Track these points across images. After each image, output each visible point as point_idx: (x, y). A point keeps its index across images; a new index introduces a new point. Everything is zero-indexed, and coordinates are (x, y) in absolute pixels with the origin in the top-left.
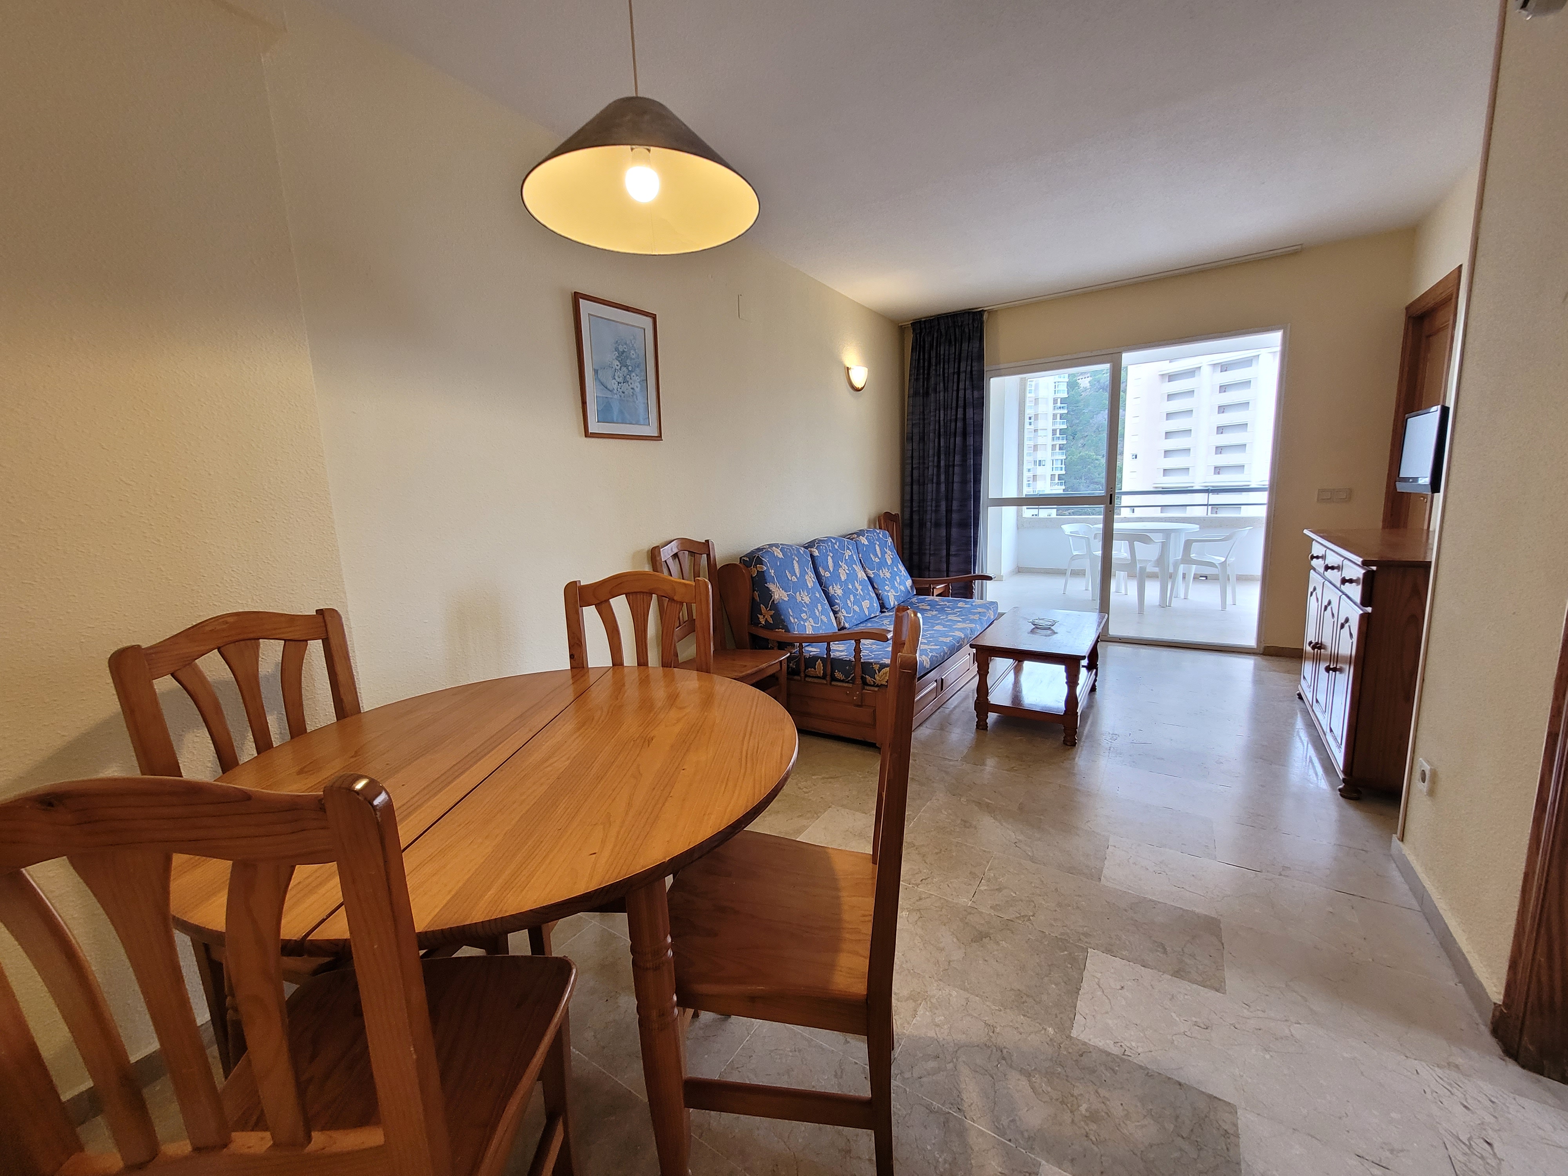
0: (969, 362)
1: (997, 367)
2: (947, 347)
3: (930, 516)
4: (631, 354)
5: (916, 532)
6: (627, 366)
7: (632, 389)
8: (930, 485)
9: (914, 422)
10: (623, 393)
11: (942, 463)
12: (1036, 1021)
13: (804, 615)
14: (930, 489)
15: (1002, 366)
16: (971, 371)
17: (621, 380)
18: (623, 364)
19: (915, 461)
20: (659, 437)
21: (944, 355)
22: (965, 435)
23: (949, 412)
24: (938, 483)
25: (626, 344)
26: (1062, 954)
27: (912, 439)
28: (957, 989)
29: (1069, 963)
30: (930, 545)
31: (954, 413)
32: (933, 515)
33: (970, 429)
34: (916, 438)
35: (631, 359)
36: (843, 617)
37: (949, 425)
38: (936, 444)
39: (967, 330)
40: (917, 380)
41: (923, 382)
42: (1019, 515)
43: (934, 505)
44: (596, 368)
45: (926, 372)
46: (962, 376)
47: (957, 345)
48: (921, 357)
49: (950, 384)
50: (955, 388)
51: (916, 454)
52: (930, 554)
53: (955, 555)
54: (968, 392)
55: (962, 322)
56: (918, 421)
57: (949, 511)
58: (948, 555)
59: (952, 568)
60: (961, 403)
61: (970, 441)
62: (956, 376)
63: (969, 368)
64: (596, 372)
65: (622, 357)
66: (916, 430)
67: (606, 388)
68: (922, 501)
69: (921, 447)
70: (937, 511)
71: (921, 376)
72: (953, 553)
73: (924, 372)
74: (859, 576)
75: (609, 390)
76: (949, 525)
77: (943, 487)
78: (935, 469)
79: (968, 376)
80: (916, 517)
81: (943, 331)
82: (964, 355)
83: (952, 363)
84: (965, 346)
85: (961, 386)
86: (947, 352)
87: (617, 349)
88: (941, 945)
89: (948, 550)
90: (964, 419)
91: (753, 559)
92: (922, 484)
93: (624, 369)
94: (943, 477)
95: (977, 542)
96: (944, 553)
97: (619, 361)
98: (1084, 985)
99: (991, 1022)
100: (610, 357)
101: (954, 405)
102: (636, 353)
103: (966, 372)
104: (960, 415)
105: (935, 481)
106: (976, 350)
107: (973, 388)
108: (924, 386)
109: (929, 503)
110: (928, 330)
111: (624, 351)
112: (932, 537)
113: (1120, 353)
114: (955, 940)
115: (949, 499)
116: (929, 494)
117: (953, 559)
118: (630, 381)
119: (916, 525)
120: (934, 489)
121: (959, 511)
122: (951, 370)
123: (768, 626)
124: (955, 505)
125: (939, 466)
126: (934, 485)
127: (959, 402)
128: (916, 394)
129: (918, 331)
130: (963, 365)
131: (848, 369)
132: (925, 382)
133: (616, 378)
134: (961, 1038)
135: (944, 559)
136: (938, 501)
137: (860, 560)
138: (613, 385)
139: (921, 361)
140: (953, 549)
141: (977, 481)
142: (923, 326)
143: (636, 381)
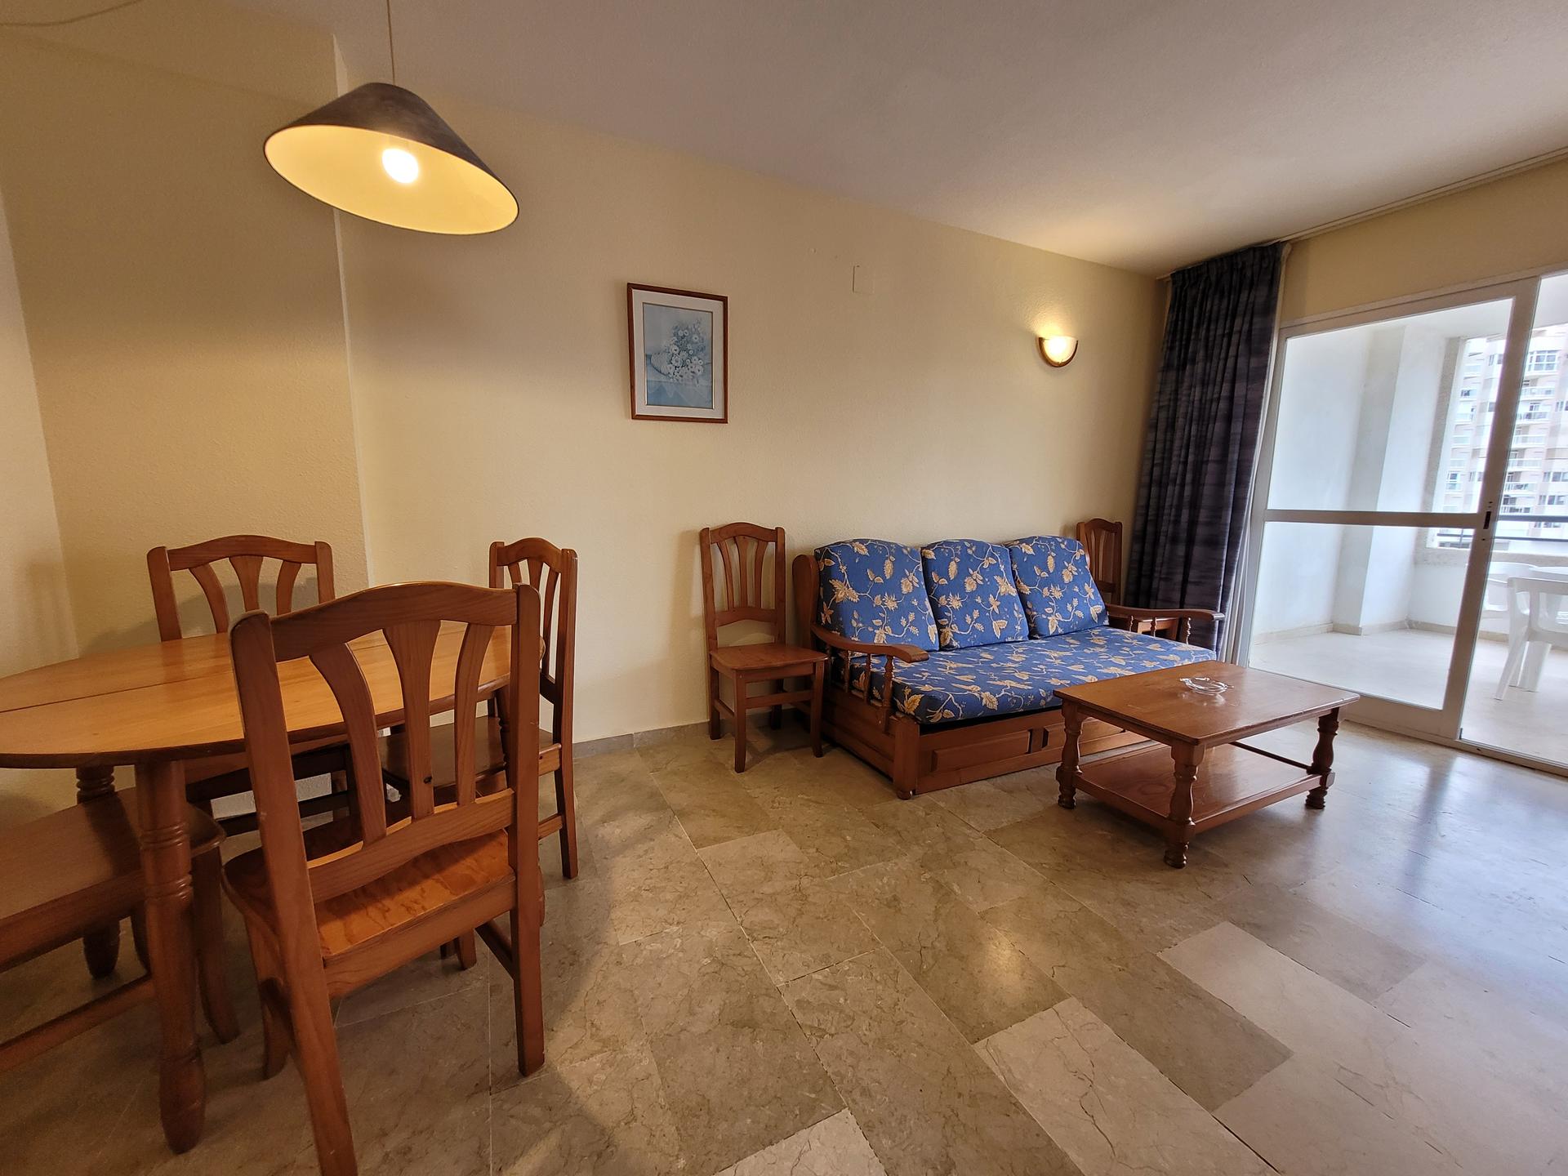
0: (1247, 319)
1: (1297, 322)
2: (1216, 302)
3: (1166, 528)
4: (693, 338)
5: (1148, 548)
6: (687, 351)
7: (693, 372)
8: (1170, 488)
9: (1161, 404)
10: (681, 376)
11: (1191, 458)
12: (681, 1143)
13: (878, 622)
14: (1169, 492)
15: (1305, 320)
16: (1250, 331)
17: (679, 364)
18: (683, 348)
19: (1158, 455)
20: (724, 421)
21: (1211, 311)
22: (1229, 419)
23: (1210, 388)
24: (1183, 485)
25: (687, 329)
26: (808, 1094)
27: (1157, 427)
28: (653, 1060)
29: (800, 1109)
30: (1161, 567)
31: (1217, 389)
32: (1171, 527)
33: (1238, 410)
34: (1162, 425)
35: (693, 343)
36: (951, 634)
37: (1207, 406)
38: (1186, 432)
39: (1249, 274)
40: (1171, 349)
41: (1180, 350)
42: (1420, 542)
43: (1173, 513)
44: (649, 353)
45: (1184, 337)
46: (1235, 338)
47: (1232, 297)
48: (1180, 317)
49: (1216, 351)
50: (1223, 355)
51: (1159, 446)
52: (1161, 579)
53: (1196, 583)
54: (1241, 361)
55: (1244, 263)
56: (1166, 403)
57: (1193, 523)
58: (1185, 581)
59: (1188, 599)
60: (1228, 375)
61: (1237, 428)
62: (1225, 340)
63: (1246, 327)
64: (648, 357)
65: (682, 342)
66: (1163, 415)
67: (660, 372)
68: (1160, 509)
69: (1168, 437)
70: (1177, 522)
71: (1177, 343)
72: (1193, 580)
73: (1181, 337)
74: (1002, 589)
75: (663, 374)
76: (1190, 542)
77: (1188, 490)
78: (1181, 467)
79: (1244, 337)
80: (1150, 529)
81: (1213, 278)
82: (1241, 308)
83: (1221, 322)
84: (1244, 297)
85: (1232, 352)
86: (1215, 308)
87: (676, 334)
88: (697, 1009)
89: (1186, 575)
90: (1231, 398)
91: (824, 553)
92: (1162, 485)
93: (684, 353)
94: (1189, 477)
95: (1233, 568)
96: (1179, 578)
97: (678, 346)
98: (784, 1144)
99: (637, 1112)
100: (667, 342)
101: (1219, 379)
102: (699, 337)
103: (1240, 332)
104: (1225, 393)
105: (1178, 482)
106: (1260, 300)
107: (1250, 353)
108: (1179, 356)
109: (1166, 511)
110: (1192, 282)
111: (684, 336)
112: (1166, 556)
113: (1535, 279)
114: (717, 1012)
115: (1195, 505)
116: (1168, 500)
117: (1190, 588)
118: (690, 365)
119: (1149, 538)
120: (1176, 492)
121: (1209, 524)
122: (1220, 332)
123: (828, 628)
124: (1203, 516)
125: (1185, 463)
126: (1177, 487)
127: (1226, 374)
128: (1168, 367)
129: (1180, 284)
130: (1238, 321)
131: (1041, 340)
132: (1183, 351)
133: (673, 362)
134: (593, 1106)
135: (1178, 587)
136: (1179, 508)
137: (1013, 572)
138: (666, 368)
139: (1180, 323)
140: (1193, 575)
141: (1242, 481)
142: (1187, 275)
143: (697, 365)
